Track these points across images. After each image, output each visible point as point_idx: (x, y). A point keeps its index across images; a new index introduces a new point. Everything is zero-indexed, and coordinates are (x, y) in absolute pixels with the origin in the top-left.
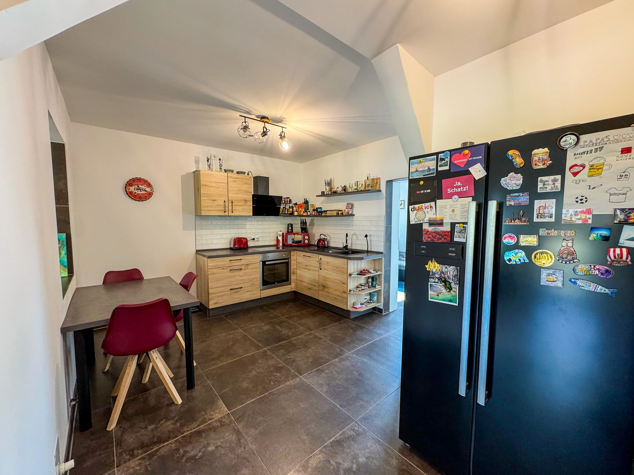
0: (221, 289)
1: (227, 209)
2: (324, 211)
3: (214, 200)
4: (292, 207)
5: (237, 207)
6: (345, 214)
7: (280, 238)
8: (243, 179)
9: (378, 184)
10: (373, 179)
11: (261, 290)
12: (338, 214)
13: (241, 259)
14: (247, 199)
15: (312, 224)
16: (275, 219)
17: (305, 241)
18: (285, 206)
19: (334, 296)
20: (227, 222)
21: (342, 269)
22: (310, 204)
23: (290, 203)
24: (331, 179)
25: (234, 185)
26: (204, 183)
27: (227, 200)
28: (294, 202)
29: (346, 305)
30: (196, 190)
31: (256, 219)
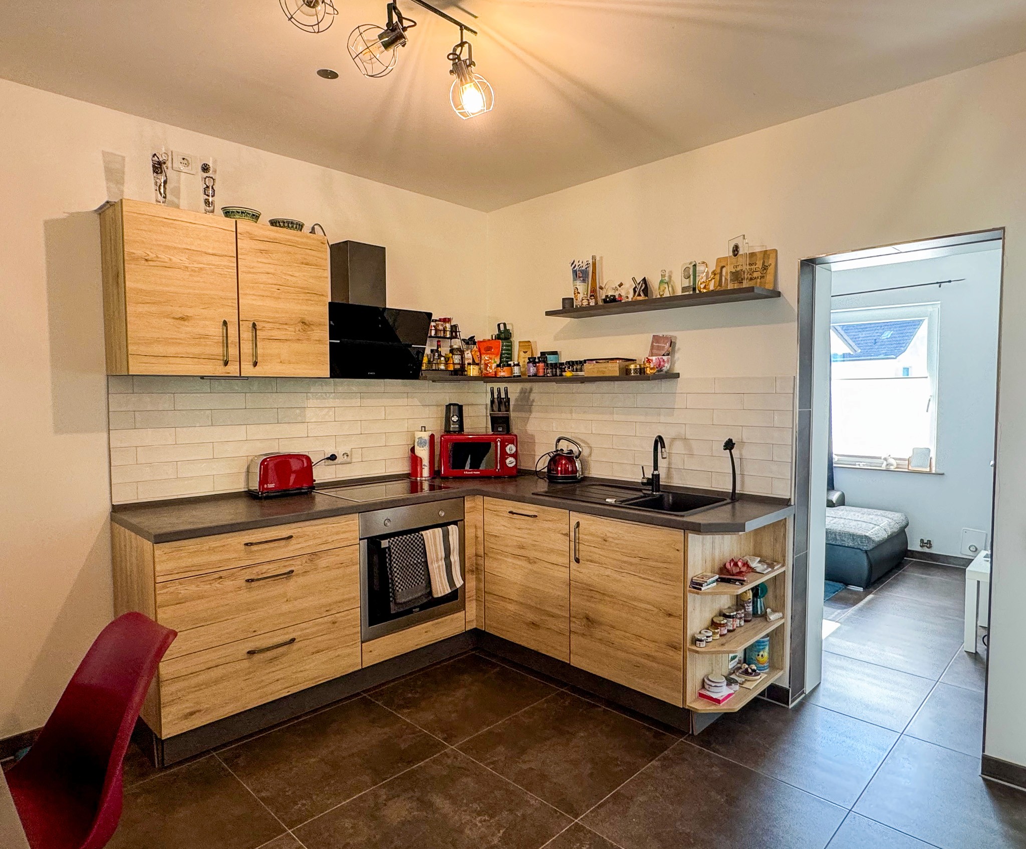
0: (212, 657)
1: (233, 351)
2: (568, 362)
3: (182, 319)
4: (461, 352)
5: (275, 344)
6: (652, 371)
7: (423, 453)
8: (294, 244)
9: (771, 270)
10: (752, 255)
11: (362, 642)
12: (628, 371)
13: (291, 537)
14: (308, 319)
15: (526, 404)
16: (402, 389)
17: (508, 461)
18: (439, 346)
19: (632, 656)
20: (237, 400)
21: (665, 565)
22: (516, 340)
23: (451, 338)
24: (594, 258)
25: (260, 265)
26: (139, 252)
27: (233, 319)
28: (464, 334)
29: (679, 691)
30: (111, 281)
31: (340, 389)
